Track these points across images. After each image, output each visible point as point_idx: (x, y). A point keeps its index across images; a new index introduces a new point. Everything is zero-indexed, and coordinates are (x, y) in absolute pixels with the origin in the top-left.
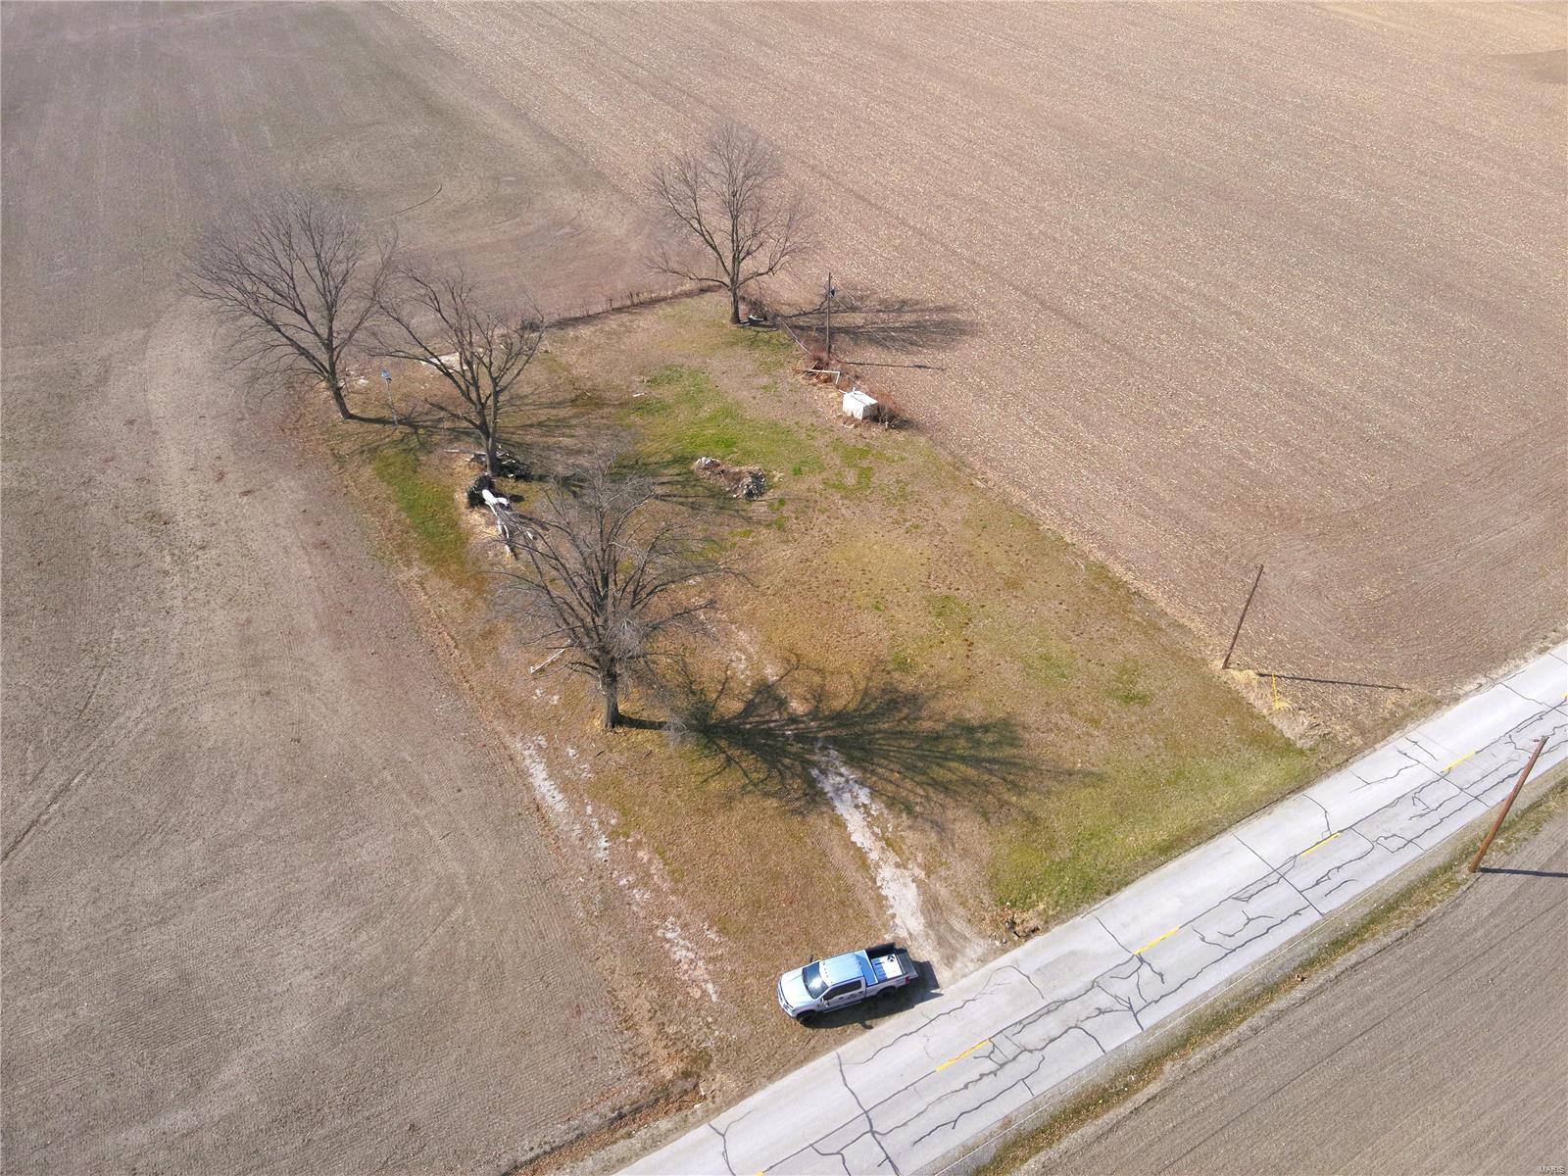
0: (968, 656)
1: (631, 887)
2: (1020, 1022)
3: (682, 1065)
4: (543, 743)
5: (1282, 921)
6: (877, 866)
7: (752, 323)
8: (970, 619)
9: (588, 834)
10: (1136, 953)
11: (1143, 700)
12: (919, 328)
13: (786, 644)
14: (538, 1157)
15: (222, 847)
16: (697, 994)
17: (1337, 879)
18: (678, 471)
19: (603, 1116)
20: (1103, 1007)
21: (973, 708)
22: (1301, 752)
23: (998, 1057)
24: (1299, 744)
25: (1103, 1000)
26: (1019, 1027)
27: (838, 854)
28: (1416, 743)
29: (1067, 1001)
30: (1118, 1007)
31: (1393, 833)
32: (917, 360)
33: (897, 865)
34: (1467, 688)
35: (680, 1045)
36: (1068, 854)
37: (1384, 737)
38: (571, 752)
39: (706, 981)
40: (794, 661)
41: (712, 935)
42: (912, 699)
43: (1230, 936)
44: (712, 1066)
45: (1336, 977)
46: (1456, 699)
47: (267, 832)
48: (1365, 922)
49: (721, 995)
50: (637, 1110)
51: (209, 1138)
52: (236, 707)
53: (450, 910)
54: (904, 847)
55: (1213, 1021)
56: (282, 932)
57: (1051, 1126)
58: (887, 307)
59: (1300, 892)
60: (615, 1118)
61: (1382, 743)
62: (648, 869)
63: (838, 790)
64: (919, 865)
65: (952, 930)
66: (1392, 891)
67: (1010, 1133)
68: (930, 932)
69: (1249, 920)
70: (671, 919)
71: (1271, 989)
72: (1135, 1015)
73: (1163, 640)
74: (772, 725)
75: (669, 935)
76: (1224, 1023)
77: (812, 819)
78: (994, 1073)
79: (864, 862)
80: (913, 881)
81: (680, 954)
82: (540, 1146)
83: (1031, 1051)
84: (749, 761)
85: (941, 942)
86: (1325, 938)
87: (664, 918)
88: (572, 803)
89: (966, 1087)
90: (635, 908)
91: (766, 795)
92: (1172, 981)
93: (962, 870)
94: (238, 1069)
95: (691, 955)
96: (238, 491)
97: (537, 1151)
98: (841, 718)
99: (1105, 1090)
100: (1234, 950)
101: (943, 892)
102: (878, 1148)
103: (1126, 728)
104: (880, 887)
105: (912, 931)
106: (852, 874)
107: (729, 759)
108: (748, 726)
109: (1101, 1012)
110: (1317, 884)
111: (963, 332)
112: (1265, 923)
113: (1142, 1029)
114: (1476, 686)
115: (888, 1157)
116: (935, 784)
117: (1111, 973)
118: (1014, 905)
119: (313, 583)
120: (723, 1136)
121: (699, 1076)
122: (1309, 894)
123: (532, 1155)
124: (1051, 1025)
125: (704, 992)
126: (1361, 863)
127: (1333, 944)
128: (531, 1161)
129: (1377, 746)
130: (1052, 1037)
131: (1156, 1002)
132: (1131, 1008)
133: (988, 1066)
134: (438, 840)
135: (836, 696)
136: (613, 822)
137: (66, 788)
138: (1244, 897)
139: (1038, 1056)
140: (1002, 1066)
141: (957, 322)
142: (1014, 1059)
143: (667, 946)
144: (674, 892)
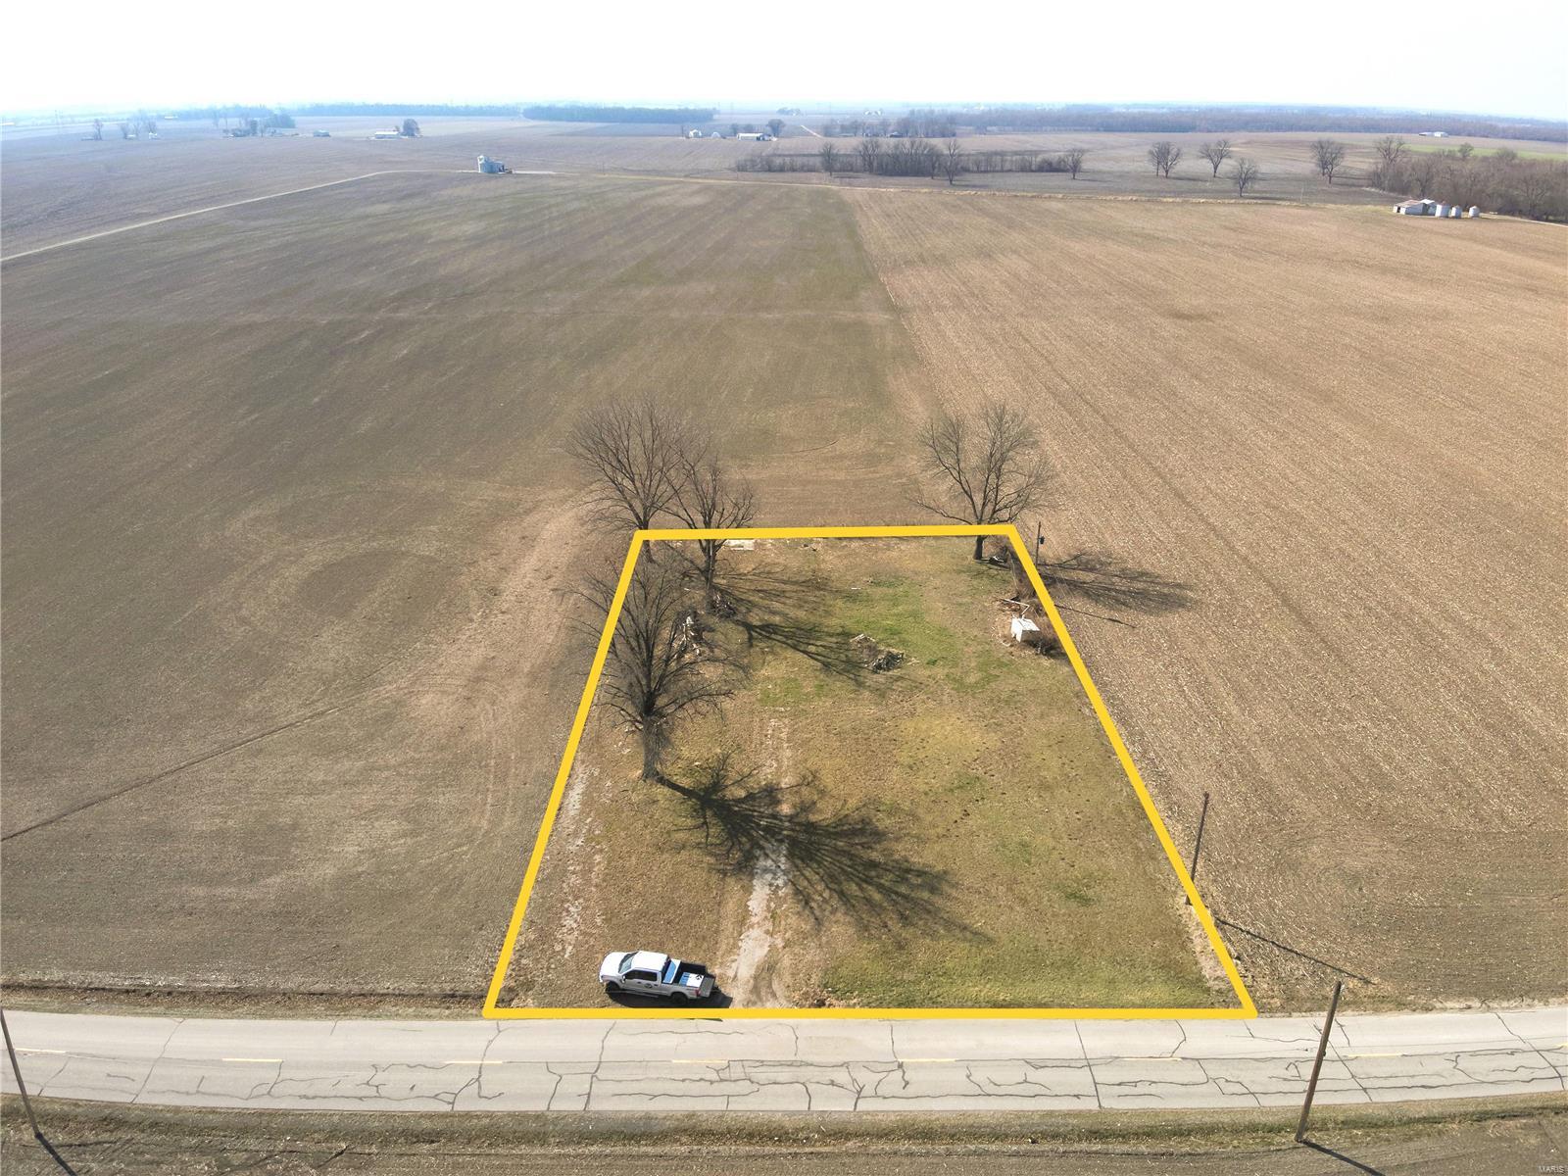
0: (956, 821)
1: (573, 873)
2: (762, 1062)
3: (513, 984)
4: (596, 774)
5: (1056, 1096)
6: (752, 926)
7: (992, 561)
8: (983, 799)
9: (576, 834)
10: (900, 1060)
11: (1086, 901)
12: (1143, 595)
13: (813, 769)
14: (388, 994)
15: (372, 769)
16: (558, 948)
17: (1140, 1089)
18: (836, 641)
19: (442, 989)
20: (837, 1081)
21: (924, 857)
22: (1208, 990)
23: (725, 1075)
24: (1211, 983)
25: (841, 1076)
26: (758, 1064)
27: (731, 906)
28: (1341, 1026)
29: (811, 1065)
30: (850, 1087)
31: (1239, 1080)
32: (1116, 616)
33: (767, 932)
34: (1449, 1004)
35: (522, 973)
36: (912, 978)
37: (1310, 1010)
38: (609, 784)
39: (570, 944)
40: (810, 780)
41: (598, 921)
42: (879, 835)
43: (995, 1084)
44: (530, 993)
45: (1064, 1152)
46: (1428, 1009)
47: (402, 770)
48: (1141, 1131)
49: (572, 956)
50: (466, 997)
51: (233, 906)
52: (444, 701)
53: (460, 845)
54: (783, 923)
55: (925, 1133)
56: (363, 823)
57: (722, 1134)
58: (1124, 574)
59: (1095, 1083)
60: (449, 995)
61: (1304, 1014)
62: (594, 867)
63: (766, 870)
64: (783, 938)
65: (770, 986)
66: (1190, 1120)
67: (687, 1123)
68: (752, 981)
69: (1025, 1081)
70: (581, 900)
71: (997, 1134)
72: (858, 1098)
73: (1150, 869)
74: (756, 814)
75: (572, 909)
76: (930, 1138)
77: (731, 881)
78: (712, 1082)
79: (744, 919)
80: (770, 946)
81: (569, 922)
82: (394, 989)
83: (752, 1082)
84: (716, 830)
85: (755, 990)
86: (1085, 1124)
87: (576, 898)
88: (582, 812)
89: (683, 1080)
90: (564, 885)
91: (711, 854)
92: (911, 1090)
93: (813, 954)
94: (279, 880)
95: (575, 925)
96: (551, 587)
97: (390, 991)
98: (811, 828)
99: (787, 1133)
100: (990, 1095)
101: (787, 961)
102: (588, 1086)
103: (1049, 915)
104: (741, 940)
105: (739, 975)
106: (728, 926)
107: (705, 823)
108: (736, 809)
109: (832, 1083)
110: (1120, 1084)
111: (1182, 606)
112: (1037, 1089)
113: (855, 1109)
114: (1463, 1005)
115: (589, 1094)
116: (842, 894)
117: (866, 1064)
118: (834, 992)
119: (548, 647)
120: (500, 1032)
121: (517, 995)
122: (1102, 1089)
123: (386, 991)
124: (784, 1075)
125: (564, 949)
126: (1183, 1088)
127: (1090, 1132)
128: (382, 995)
129: (1294, 1014)
130: (778, 1081)
131: (885, 1098)
132: (859, 1093)
133: (714, 1076)
134: (488, 807)
135: (820, 811)
136: (597, 832)
137: (323, 713)
138: (1038, 1065)
139: (755, 1087)
140: (722, 1080)
141: (1185, 599)
142: (735, 1081)
143: (564, 914)
144: (596, 886)
